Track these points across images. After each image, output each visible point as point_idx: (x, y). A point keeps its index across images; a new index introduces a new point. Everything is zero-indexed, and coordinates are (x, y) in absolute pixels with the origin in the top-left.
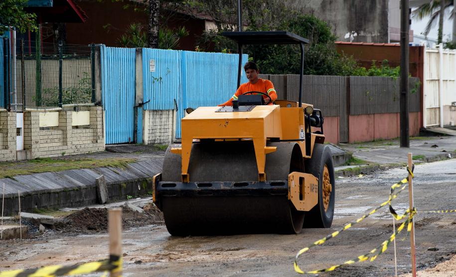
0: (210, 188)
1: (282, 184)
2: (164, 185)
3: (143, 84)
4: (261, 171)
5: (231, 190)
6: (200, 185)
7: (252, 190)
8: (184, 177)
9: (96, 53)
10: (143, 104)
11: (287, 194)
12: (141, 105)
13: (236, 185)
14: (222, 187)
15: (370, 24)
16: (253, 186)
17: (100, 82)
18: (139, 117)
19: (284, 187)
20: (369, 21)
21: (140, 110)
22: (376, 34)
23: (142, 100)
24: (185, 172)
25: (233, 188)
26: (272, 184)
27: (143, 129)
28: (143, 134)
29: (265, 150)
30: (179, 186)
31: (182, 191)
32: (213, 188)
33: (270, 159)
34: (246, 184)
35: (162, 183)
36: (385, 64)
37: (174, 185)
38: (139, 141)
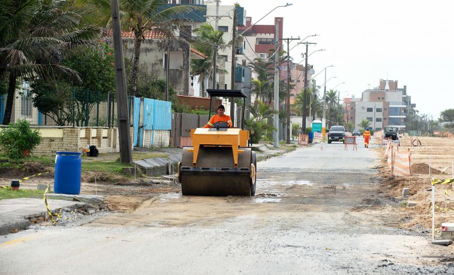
0: (208, 170)
1: (247, 169)
2: (183, 168)
3: (144, 116)
4: (236, 162)
5: (220, 172)
6: (202, 169)
7: (232, 172)
8: (195, 164)
9: (132, 100)
10: (143, 126)
11: (250, 175)
12: (142, 127)
13: (222, 169)
14: (215, 170)
15: (179, 85)
16: (231, 170)
17: (133, 115)
18: (141, 133)
19: (248, 171)
20: (178, 83)
21: (141, 129)
22: (182, 91)
23: (143, 124)
24: (195, 162)
25: (221, 171)
26: (242, 169)
27: (143, 139)
28: (142, 142)
29: (239, 151)
30: (192, 169)
31: (193, 172)
32: (210, 170)
33: (240, 157)
34: (228, 169)
35: (182, 167)
36: (202, 108)
37: (189, 168)
38: (140, 145)
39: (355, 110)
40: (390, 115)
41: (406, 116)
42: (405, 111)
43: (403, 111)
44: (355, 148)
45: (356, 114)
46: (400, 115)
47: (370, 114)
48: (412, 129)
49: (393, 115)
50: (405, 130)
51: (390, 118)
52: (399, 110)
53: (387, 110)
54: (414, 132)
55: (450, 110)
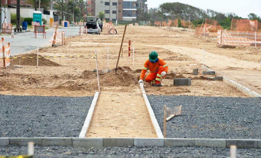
39: (95, 3)
40: (124, 8)
41: (137, 9)
42: (137, 5)
43: (135, 5)
44: (44, 36)
45: (96, 7)
46: (132, 8)
47: (107, 8)
48: (143, 20)
49: (126, 8)
50: (136, 20)
51: (124, 11)
52: (131, 4)
53: (122, 4)
54: (144, 22)
55: (167, 4)
